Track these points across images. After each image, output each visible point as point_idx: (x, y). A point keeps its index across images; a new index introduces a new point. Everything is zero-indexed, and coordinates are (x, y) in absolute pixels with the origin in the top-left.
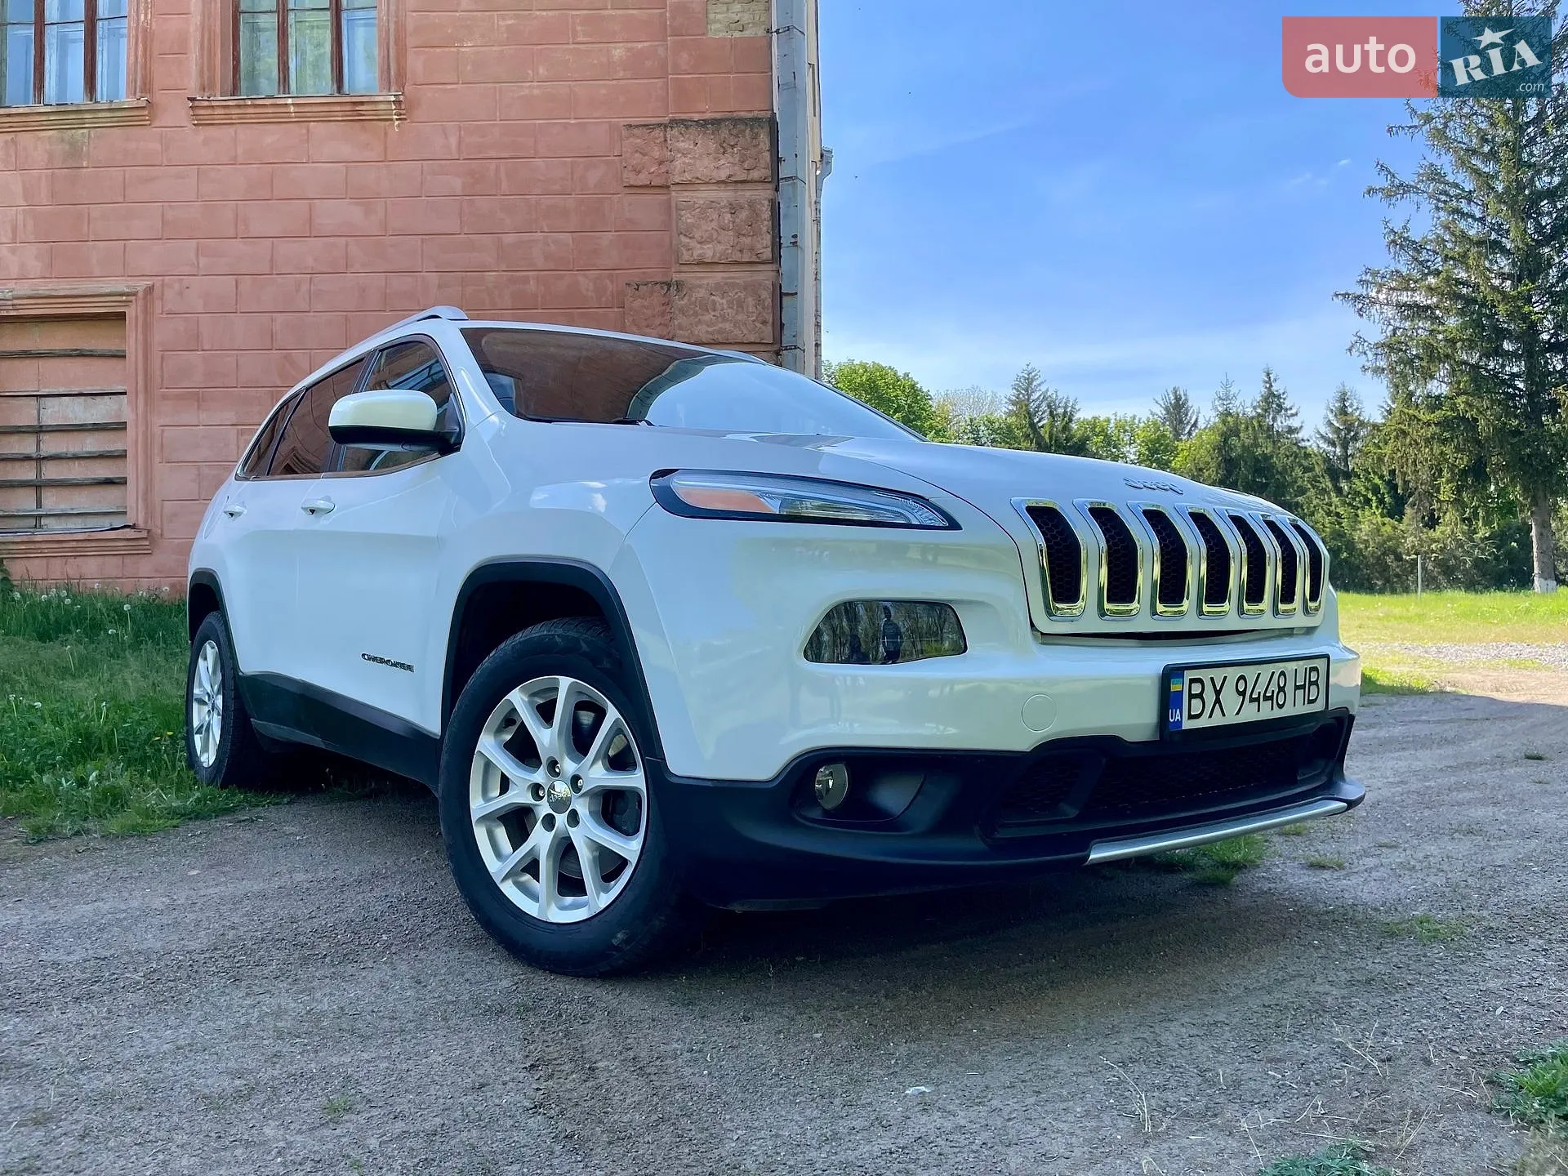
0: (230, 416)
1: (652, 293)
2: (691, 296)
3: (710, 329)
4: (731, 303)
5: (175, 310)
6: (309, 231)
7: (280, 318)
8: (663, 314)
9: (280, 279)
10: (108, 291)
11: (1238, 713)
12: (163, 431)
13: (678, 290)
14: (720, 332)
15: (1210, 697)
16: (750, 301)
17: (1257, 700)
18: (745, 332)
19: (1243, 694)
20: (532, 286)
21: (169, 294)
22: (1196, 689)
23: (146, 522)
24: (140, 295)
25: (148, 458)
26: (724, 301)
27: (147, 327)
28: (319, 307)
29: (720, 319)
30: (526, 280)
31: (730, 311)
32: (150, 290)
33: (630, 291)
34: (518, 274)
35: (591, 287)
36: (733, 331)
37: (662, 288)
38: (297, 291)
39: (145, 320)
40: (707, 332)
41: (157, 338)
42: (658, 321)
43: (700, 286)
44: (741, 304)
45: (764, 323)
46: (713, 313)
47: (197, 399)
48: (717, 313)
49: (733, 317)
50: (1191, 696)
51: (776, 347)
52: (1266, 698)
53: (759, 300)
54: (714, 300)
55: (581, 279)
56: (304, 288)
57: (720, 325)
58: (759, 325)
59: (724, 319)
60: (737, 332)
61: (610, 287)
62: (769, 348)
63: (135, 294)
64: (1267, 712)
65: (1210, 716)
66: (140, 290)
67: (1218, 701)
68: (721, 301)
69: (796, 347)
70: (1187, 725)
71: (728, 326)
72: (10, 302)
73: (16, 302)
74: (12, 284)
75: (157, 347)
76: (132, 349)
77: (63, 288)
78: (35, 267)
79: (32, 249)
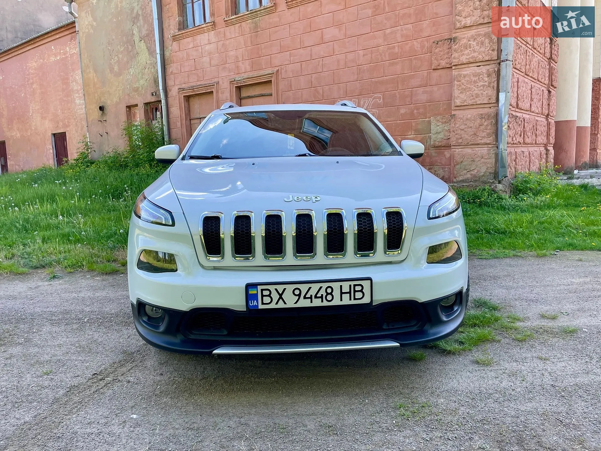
1: (444, 44)
2: (460, 43)
3: (468, 57)
4: (477, 44)
5: (285, 77)
6: (322, 42)
7: (314, 76)
8: (448, 53)
9: (313, 61)
10: (266, 73)
11: (296, 303)
13: (454, 41)
14: (472, 57)
15: (275, 296)
16: (487, 41)
17: (311, 298)
18: (484, 56)
19: (299, 295)
20: (396, 50)
21: (283, 71)
22: (266, 293)
24: (275, 73)
26: (475, 43)
27: (277, 84)
28: (325, 70)
29: (472, 52)
30: (394, 47)
31: (477, 47)
32: (278, 71)
33: (434, 45)
34: (391, 45)
35: (419, 46)
36: (478, 56)
37: (448, 41)
38: (318, 65)
39: (276, 82)
40: (466, 59)
41: (281, 87)
42: (445, 57)
43: (464, 38)
44: (482, 43)
45: (493, 50)
46: (470, 49)
48: (471, 49)
49: (478, 50)
50: (263, 296)
51: (498, 61)
52: (316, 297)
53: (491, 40)
54: (470, 44)
55: (415, 43)
56: (321, 63)
57: (473, 54)
58: (491, 52)
59: (475, 52)
60: (480, 57)
61: (427, 45)
62: (495, 62)
63: (273, 73)
64: (317, 303)
65: (277, 303)
66: (275, 71)
67: (281, 298)
68: (473, 43)
69: (507, 60)
70: (261, 307)
71: (476, 54)
72: (242, 81)
73: (244, 80)
74: (243, 75)
75: (280, 91)
76: (274, 92)
77: (255, 74)
78: (248, 68)
79: (247, 62)
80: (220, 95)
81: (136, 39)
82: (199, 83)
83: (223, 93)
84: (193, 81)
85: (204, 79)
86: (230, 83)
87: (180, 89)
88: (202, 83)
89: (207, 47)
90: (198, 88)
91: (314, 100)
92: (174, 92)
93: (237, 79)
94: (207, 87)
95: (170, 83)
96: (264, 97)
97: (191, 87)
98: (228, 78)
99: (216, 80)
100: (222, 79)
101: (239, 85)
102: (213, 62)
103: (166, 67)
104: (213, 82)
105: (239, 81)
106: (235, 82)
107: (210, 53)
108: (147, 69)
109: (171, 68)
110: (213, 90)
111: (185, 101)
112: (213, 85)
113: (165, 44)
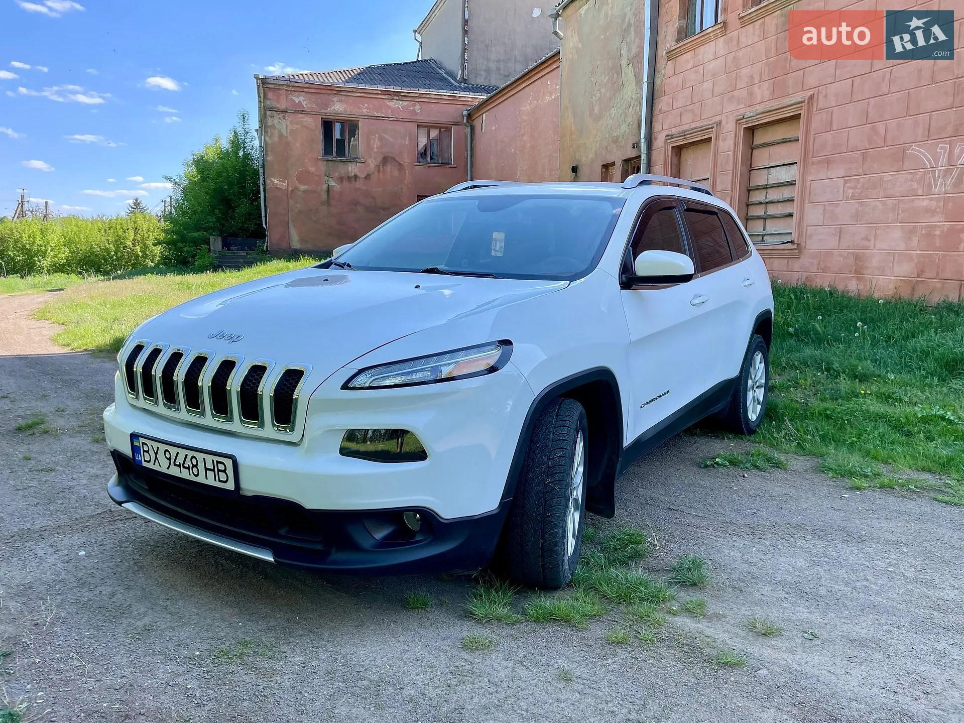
0: (841, 172)
5: (822, 108)
7: (872, 101)
9: (875, 75)
10: (793, 102)
12: (811, 184)
21: (821, 96)
23: (798, 239)
24: (806, 101)
25: (802, 200)
27: (809, 120)
28: (893, 90)
32: (811, 97)
38: (883, 81)
39: (808, 116)
41: (814, 126)
47: (828, 162)
56: (888, 76)
63: (804, 102)
66: (806, 98)
72: (755, 118)
73: (757, 117)
74: (757, 107)
75: (812, 133)
76: (801, 135)
77: (775, 104)
78: (767, 94)
79: (766, 84)
80: (721, 143)
81: (624, 62)
82: (693, 125)
83: (725, 140)
84: (688, 123)
85: (702, 119)
86: (736, 123)
87: (668, 136)
88: (698, 124)
89: (712, 65)
90: (691, 134)
91: (868, 147)
92: (659, 142)
93: (748, 114)
94: (703, 130)
95: (657, 127)
96: (788, 144)
97: (682, 133)
98: (735, 115)
99: (718, 118)
100: (727, 116)
101: (750, 125)
102: (718, 90)
103: (655, 102)
104: (711, 123)
105: (750, 119)
106: (744, 120)
107: (714, 75)
108: (631, 107)
109: (662, 104)
110: (712, 135)
111: (674, 154)
112: (712, 128)
113: (658, 65)
